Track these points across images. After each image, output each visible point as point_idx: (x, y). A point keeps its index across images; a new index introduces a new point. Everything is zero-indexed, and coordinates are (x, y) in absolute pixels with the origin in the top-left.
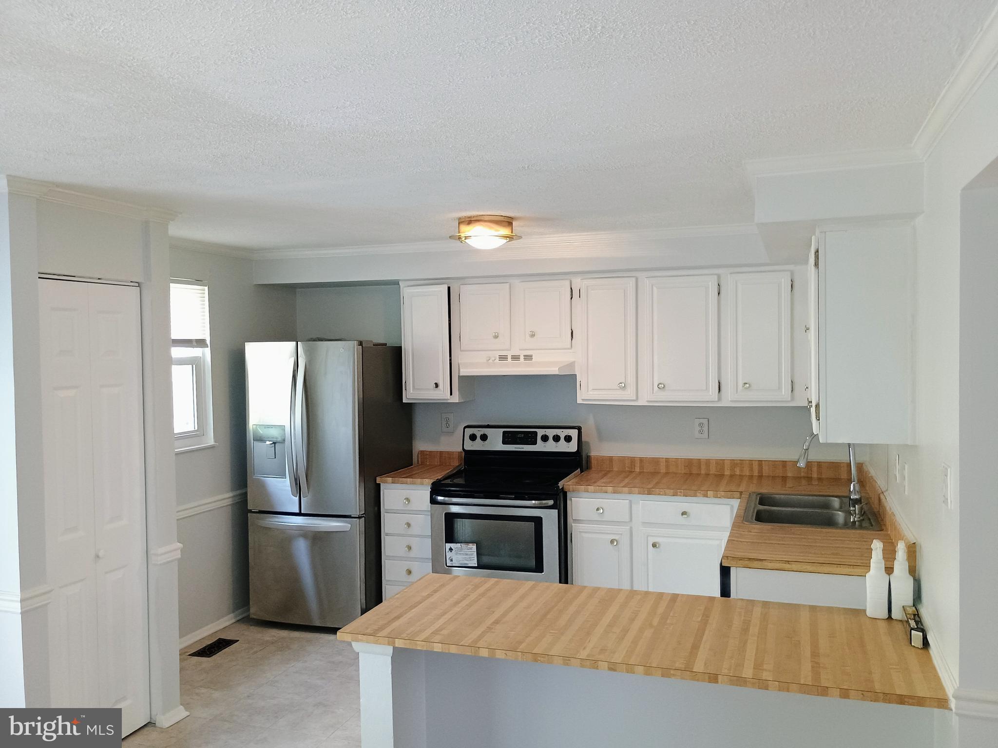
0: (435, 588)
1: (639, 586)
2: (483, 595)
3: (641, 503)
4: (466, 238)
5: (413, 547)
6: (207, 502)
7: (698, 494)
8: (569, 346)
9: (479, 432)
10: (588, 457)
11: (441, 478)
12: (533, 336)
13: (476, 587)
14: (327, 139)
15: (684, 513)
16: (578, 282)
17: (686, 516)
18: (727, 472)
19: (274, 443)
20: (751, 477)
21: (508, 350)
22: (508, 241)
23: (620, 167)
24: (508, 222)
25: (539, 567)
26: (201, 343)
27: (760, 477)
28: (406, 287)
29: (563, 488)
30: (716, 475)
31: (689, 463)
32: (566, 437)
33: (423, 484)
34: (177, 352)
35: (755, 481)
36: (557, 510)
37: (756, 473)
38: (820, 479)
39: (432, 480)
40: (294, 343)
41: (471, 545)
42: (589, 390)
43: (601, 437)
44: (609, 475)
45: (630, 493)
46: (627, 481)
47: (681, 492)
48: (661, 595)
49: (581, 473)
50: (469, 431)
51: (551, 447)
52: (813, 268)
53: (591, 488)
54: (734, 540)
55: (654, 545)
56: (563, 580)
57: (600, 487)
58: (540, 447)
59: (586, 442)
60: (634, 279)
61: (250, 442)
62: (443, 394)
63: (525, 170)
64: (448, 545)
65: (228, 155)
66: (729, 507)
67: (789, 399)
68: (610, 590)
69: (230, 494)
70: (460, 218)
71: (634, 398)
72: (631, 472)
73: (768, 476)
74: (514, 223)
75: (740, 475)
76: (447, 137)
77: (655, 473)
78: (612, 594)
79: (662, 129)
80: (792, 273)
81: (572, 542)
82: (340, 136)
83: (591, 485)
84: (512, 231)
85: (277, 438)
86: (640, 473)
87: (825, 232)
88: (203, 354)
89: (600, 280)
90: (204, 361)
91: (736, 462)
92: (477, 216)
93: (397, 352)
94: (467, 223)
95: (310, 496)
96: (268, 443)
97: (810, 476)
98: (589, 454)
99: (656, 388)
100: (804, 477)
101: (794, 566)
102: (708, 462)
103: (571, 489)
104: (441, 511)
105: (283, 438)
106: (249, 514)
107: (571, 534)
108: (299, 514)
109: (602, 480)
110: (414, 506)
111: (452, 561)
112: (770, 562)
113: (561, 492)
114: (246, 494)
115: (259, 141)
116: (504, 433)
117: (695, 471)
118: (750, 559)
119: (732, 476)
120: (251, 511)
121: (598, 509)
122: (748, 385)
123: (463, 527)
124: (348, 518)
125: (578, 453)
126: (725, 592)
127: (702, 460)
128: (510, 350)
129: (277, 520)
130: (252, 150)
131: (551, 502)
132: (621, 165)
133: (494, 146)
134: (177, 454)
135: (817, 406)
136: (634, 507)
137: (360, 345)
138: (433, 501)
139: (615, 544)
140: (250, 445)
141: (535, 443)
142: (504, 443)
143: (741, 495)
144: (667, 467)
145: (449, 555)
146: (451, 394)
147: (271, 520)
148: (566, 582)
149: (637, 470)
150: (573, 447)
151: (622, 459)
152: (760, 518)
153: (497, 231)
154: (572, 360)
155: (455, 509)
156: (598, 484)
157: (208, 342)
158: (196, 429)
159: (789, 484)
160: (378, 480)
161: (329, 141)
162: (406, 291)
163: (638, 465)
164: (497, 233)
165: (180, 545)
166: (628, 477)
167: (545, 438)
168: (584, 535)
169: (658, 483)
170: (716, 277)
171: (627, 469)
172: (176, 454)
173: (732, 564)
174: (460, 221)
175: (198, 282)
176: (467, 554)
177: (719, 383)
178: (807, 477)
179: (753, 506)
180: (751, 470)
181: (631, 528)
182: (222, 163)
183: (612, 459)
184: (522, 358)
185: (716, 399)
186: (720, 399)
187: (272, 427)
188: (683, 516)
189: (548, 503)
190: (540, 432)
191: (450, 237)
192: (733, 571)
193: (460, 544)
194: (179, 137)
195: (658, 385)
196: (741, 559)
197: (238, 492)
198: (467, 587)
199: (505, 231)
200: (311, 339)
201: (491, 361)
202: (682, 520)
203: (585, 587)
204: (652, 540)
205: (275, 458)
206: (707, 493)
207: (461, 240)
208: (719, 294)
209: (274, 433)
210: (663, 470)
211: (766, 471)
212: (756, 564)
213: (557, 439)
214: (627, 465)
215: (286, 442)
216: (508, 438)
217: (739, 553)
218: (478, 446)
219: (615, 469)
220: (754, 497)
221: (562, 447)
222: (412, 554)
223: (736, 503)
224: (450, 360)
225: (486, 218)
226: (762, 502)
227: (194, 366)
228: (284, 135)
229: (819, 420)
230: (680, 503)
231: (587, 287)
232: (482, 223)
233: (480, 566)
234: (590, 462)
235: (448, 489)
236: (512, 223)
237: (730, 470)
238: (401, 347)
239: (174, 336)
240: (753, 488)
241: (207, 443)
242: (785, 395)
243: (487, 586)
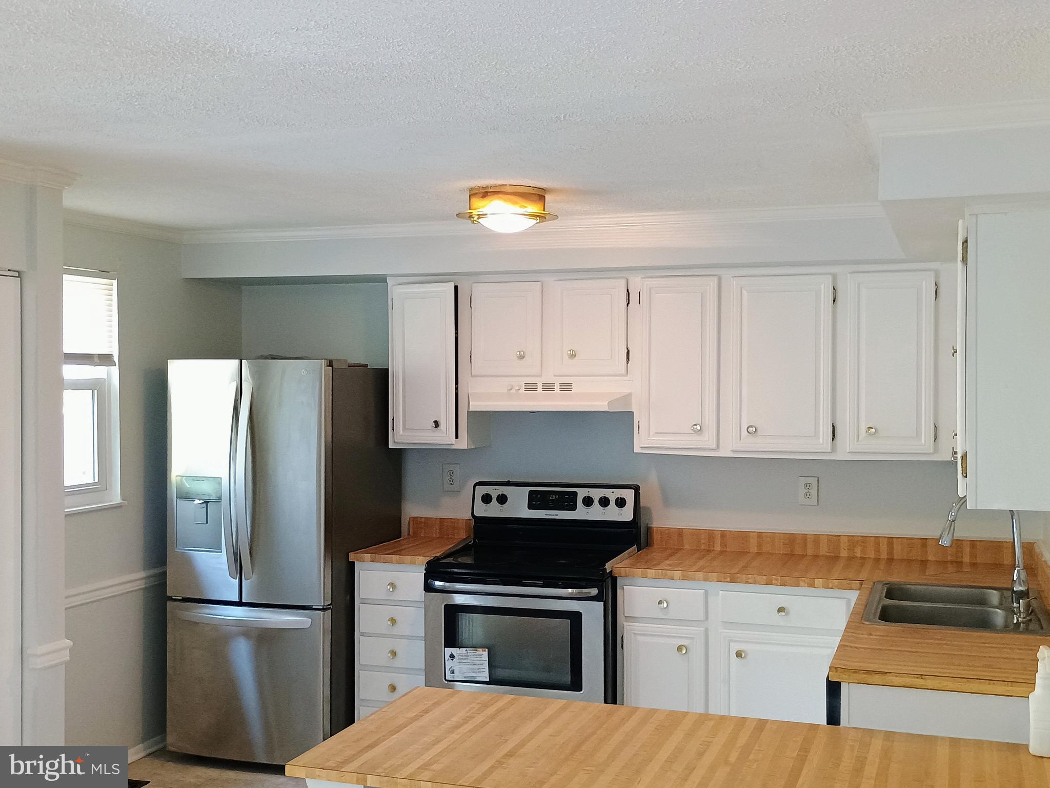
0: (426, 706)
1: (717, 708)
2: (493, 717)
3: (720, 595)
4: (480, 216)
5: (399, 653)
6: (111, 584)
7: (801, 583)
8: (624, 372)
9: (495, 492)
10: (649, 529)
11: (440, 556)
12: (573, 356)
13: (485, 706)
14: (284, 74)
15: (781, 610)
16: (637, 283)
17: (783, 614)
18: (844, 554)
19: (205, 502)
20: (877, 560)
21: (537, 376)
22: (538, 221)
23: (692, 119)
24: (539, 195)
25: (576, 684)
26: (105, 359)
27: (890, 560)
28: (395, 285)
29: (611, 571)
30: (826, 557)
31: (791, 539)
32: (617, 500)
33: (415, 564)
34: (71, 372)
35: (882, 566)
36: (603, 603)
37: (884, 555)
38: (973, 565)
39: (427, 558)
40: (237, 362)
41: (480, 651)
42: (651, 433)
43: (667, 501)
44: (678, 555)
45: (706, 580)
46: (702, 563)
47: (777, 580)
48: (743, 721)
49: (638, 551)
50: (481, 491)
51: (596, 513)
52: (960, 263)
53: (651, 572)
54: (847, 646)
55: (739, 655)
56: (610, 700)
57: (664, 571)
58: (581, 513)
59: (644, 508)
60: (716, 279)
61: (172, 500)
62: (445, 437)
63: (561, 121)
64: (449, 651)
65: (146, 94)
66: (844, 601)
67: (932, 451)
68: (672, 713)
69: (142, 574)
70: (471, 189)
71: (714, 446)
72: (709, 551)
73: (902, 560)
74: (548, 197)
75: (862, 558)
76: (450, 73)
77: (743, 553)
78: (675, 718)
79: (748, 66)
80: (937, 274)
81: (623, 649)
82: (301, 70)
83: (651, 568)
84: (544, 208)
85: (209, 495)
86: (722, 552)
87: (977, 215)
88: (109, 374)
89: (668, 279)
90: (109, 386)
91: (856, 539)
92: (496, 186)
93: (381, 378)
94: (481, 195)
95: (254, 577)
96: (197, 502)
97: (959, 560)
98: (649, 525)
99: (744, 432)
100: (952, 562)
101: (930, 682)
102: (817, 538)
103: (623, 574)
104: (439, 602)
105: (219, 495)
106: (168, 603)
107: (622, 637)
108: (240, 604)
109: (668, 562)
110: (400, 595)
111: (453, 673)
112: (897, 676)
113: (608, 578)
114: (164, 574)
115: (190, 75)
116: (531, 492)
117: (798, 551)
118: (868, 672)
119: (851, 558)
120: (170, 598)
121: (660, 602)
122: (874, 430)
123: (471, 626)
124: (308, 609)
125: (634, 524)
126: (833, 717)
127: (808, 536)
128: (541, 376)
129: (207, 611)
130: (180, 88)
131: (594, 592)
132: (693, 116)
133: (516, 87)
134: (68, 515)
135: (964, 457)
136: (711, 599)
137: (330, 366)
138: (428, 588)
139: (684, 651)
140: (172, 504)
141: (573, 508)
142: (531, 507)
143: (861, 584)
144: (760, 545)
145: (449, 664)
146: (457, 437)
147: (199, 611)
148: (614, 702)
149: (718, 548)
150: (627, 514)
151: (696, 533)
152: (886, 615)
153: (522, 207)
154: (626, 391)
155: (460, 599)
156: (659, 567)
157: (116, 359)
158: (96, 480)
159: (931, 570)
160: (352, 557)
161: (288, 76)
162: (396, 291)
163: (718, 541)
164: (522, 211)
165: (69, 643)
166: (704, 557)
167: (588, 502)
168: (639, 638)
169: (745, 567)
170: (830, 277)
171: (703, 547)
172: (66, 516)
173: (843, 678)
174: (472, 193)
175: (103, 273)
176: (474, 664)
177: (833, 426)
178: (957, 562)
179: (877, 598)
180: (878, 551)
181: (707, 630)
182: (139, 104)
183: (682, 532)
184: (557, 388)
185: (829, 450)
186: (834, 449)
187: (203, 479)
188: (780, 614)
189: (590, 593)
190: (582, 493)
191: (457, 215)
192: (844, 688)
193: (465, 649)
194: (78, 67)
195: (748, 429)
196: (856, 671)
197: (153, 572)
198: (471, 706)
199: (534, 208)
200: (262, 356)
201: (513, 391)
202: (779, 619)
203: (637, 709)
204: (735, 647)
205: (207, 523)
206: (814, 581)
207: (472, 219)
208: (834, 301)
209: (206, 488)
210: (754, 549)
211: (898, 553)
212: (876, 678)
213: (604, 502)
214: (703, 542)
215: (223, 502)
216: (536, 501)
217: (852, 664)
218: (494, 510)
219: (687, 547)
220: (880, 586)
221: (612, 514)
222: (399, 662)
223: (853, 596)
224: (457, 389)
225: (508, 189)
226: (890, 595)
227: (96, 391)
228: (225, 66)
229: (966, 477)
230: (777, 595)
231: (650, 289)
232: (501, 196)
233: (493, 681)
234: (651, 535)
235: (449, 570)
236: (545, 197)
237: (848, 549)
238: (388, 369)
239: (67, 349)
240: (880, 575)
241: (111, 501)
242: (925, 445)
243: (500, 704)
